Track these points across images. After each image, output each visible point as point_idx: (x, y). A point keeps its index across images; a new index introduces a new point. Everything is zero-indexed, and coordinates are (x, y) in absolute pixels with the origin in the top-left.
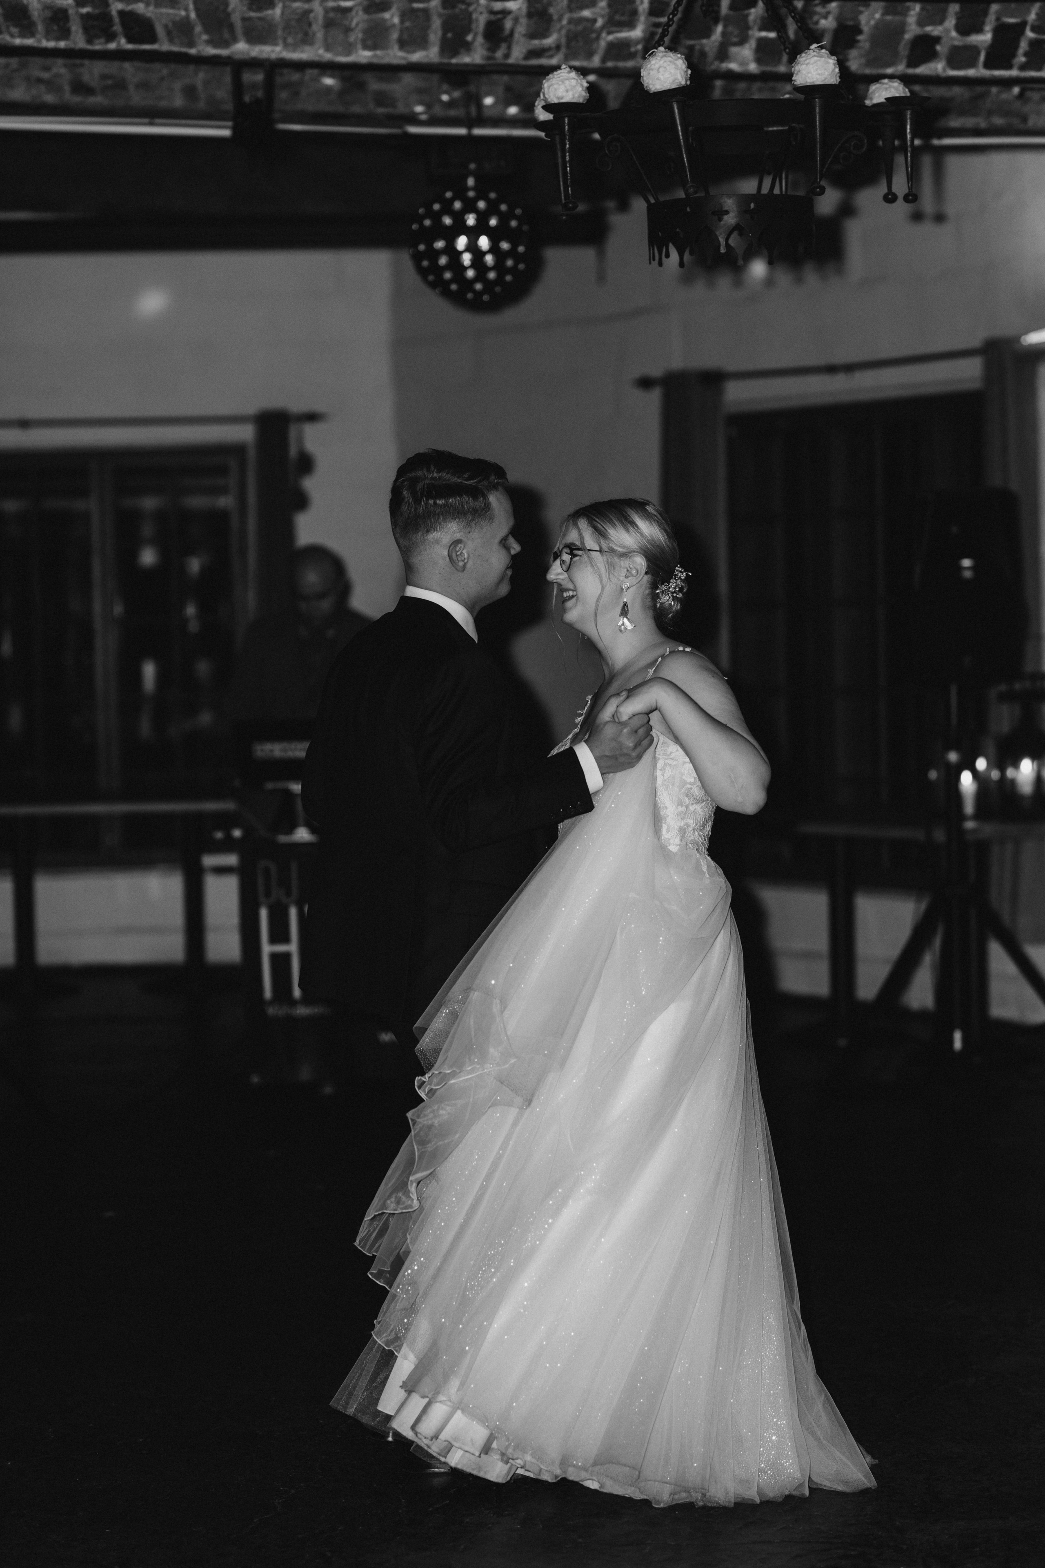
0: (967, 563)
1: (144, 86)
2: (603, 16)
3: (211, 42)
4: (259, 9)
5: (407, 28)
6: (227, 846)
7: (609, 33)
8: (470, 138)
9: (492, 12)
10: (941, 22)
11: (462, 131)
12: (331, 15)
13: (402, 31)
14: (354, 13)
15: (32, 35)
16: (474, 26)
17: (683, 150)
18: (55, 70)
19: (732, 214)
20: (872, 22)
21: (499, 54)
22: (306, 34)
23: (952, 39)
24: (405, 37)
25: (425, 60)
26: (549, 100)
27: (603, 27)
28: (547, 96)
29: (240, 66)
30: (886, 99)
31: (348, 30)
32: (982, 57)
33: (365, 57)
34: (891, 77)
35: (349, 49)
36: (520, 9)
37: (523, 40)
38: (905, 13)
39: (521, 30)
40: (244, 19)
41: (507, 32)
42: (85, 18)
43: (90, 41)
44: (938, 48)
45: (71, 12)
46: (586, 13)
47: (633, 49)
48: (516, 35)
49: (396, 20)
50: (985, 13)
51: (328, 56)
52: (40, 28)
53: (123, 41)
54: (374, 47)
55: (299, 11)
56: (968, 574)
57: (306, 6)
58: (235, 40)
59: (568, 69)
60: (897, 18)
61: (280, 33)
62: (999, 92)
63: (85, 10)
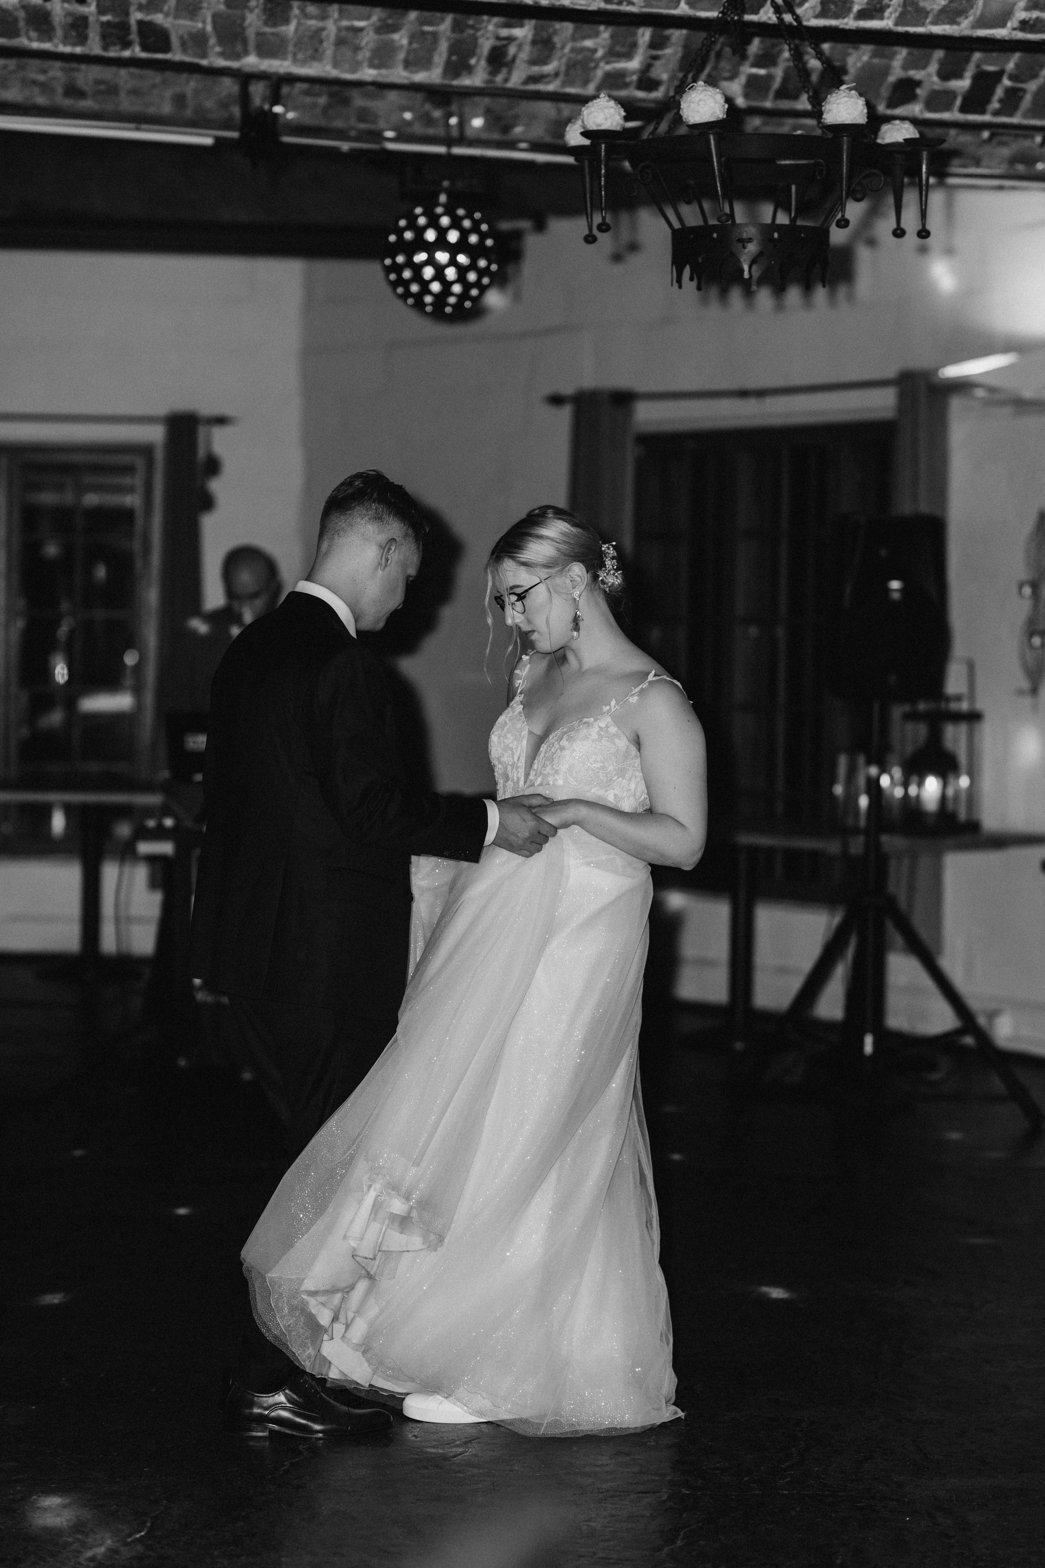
0: (895, 585)
1: (135, 92)
2: (604, 47)
3: (224, 55)
4: (275, 25)
5: (414, 50)
6: (159, 834)
7: (608, 63)
8: (450, 157)
9: (498, 38)
10: (924, 67)
11: (441, 150)
12: (344, 34)
13: (408, 52)
14: (365, 33)
15: (50, 39)
16: (478, 51)
17: (718, 179)
18: (51, 74)
19: (755, 242)
20: (859, 65)
21: (499, 78)
22: (316, 51)
23: (933, 83)
24: (411, 58)
25: (428, 81)
26: (588, 126)
27: (603, 57)
28: (586, 123)
29: (245, 78)
30: (904, 140)
31: (357, 49)
32: (958, 102)
33: (370, 75)
34: (903, 119)
35: (355, 66)
36: (525, 37)
37: (524, 65)
38: (891, 57)
39: (524, 55)
40: (258, 34)
41: (509, 58)
42: (105, 25)
43: (105, 48)
44: (919, 91)
45: (91, 19)
46: (588, 43)
47: (628, 80)
48: (518, 61)
49: (405, 42)
50: (967, 60)
51: (333, 73)
52: (59, 33)
53: (137, 49)
54: (378, 67)
55: (313, 28)
56: (896, 596)
57: (320, 24)
58: (246, 53)
59: (607, 98)
60: (884, 61)
61: (291, 48)
62: (957, 135)
63: (105, 18)
